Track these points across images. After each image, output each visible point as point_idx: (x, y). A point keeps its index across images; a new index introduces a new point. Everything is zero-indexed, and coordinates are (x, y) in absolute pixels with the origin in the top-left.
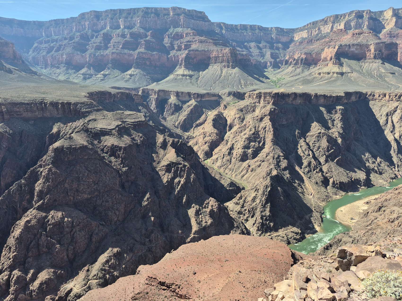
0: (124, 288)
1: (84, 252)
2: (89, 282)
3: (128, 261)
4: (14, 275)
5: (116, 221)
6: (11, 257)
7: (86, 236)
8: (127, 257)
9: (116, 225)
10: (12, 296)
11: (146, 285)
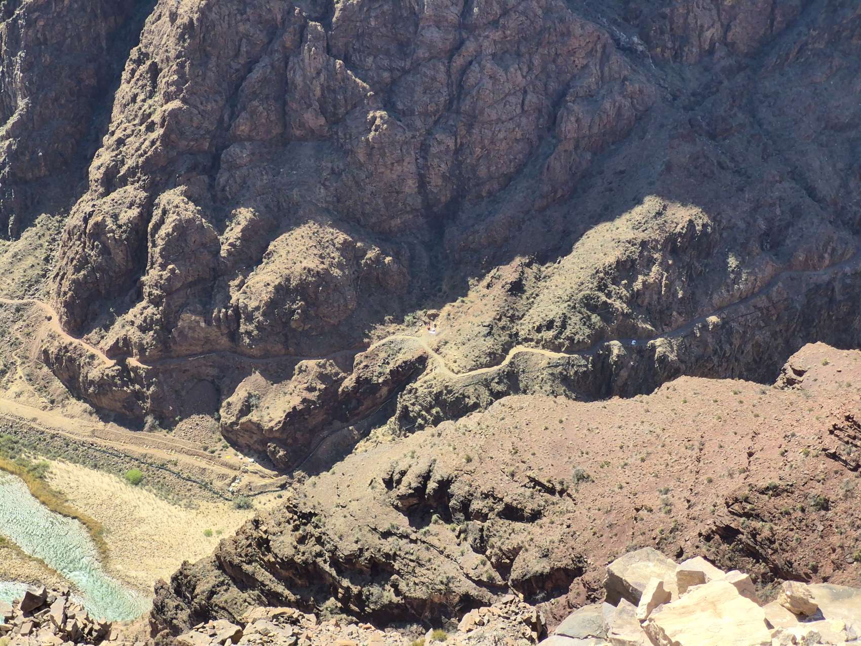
0: (696, 437)
1: (508, 180)
2: (513, 352)
3: (743, 299)
4: (165, 212)
5: (712, 44)
6: (156, 118)
7: (531, 98)
8: (738, 275)
9: (706, 69)
10: (151, 310)
11: (823, 458)
